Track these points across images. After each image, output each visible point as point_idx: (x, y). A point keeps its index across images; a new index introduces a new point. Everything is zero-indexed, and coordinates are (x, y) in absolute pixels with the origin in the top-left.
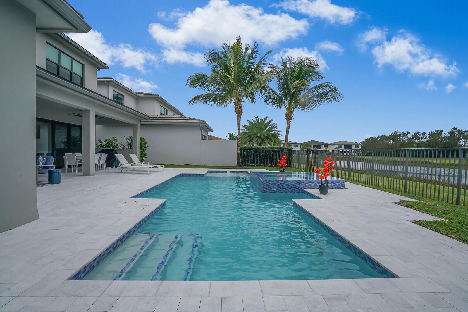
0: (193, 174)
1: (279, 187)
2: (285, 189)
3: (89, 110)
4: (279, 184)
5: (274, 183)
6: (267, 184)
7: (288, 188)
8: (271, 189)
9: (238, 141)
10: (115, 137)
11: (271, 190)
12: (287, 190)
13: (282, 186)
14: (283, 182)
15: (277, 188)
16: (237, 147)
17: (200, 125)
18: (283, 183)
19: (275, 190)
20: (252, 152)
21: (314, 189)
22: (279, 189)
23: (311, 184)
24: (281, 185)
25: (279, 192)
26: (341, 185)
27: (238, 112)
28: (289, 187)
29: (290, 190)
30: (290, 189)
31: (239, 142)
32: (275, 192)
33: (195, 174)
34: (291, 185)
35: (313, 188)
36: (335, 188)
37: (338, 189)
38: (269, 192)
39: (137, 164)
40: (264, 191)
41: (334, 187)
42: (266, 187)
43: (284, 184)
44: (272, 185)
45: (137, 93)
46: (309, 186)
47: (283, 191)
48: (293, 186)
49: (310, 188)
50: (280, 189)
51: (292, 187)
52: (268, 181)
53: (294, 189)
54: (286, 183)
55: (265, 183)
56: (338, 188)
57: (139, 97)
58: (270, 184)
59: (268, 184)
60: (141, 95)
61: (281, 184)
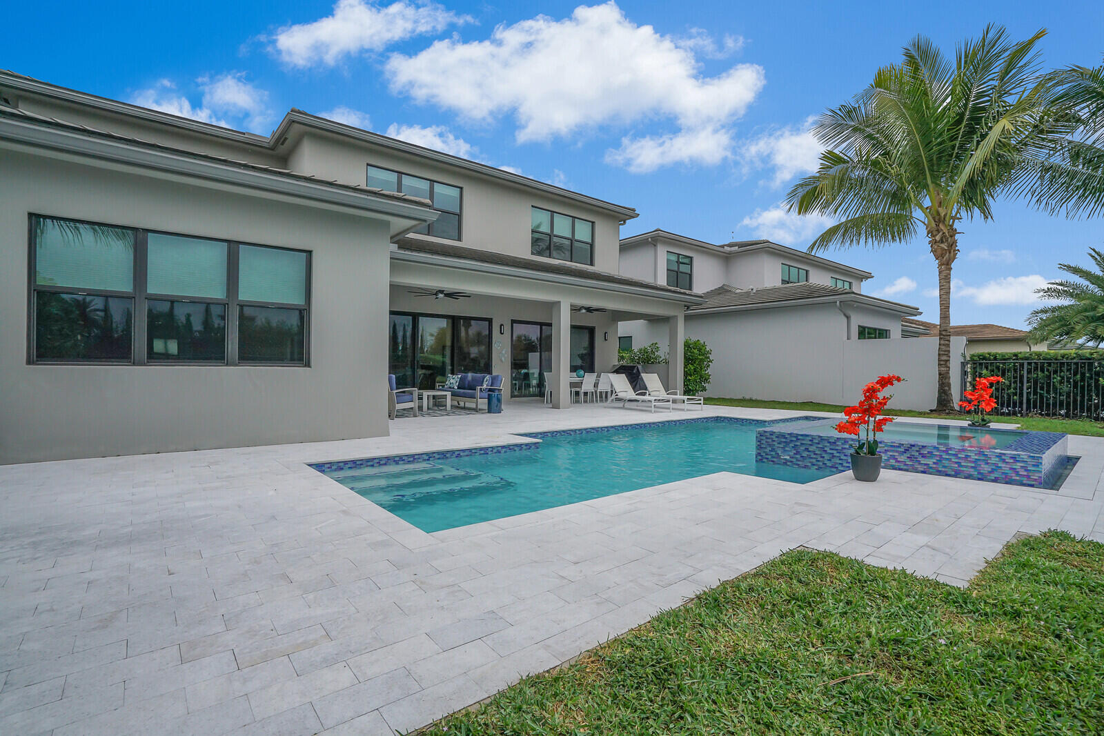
0: (743, 419)
1: (797, 453)
2: (814, 460)
3: (560, 302)
4: (799, 444)
5: (784, 440)
6: (768, 440)
7: (823, 457)
8: (778, 456)
9: (940, 338)
10: (656, 344)
11: (777, 458)
12: (819, 463)
13: (807, 449)
14: (810, 440)
15: (792, 454)
16: (939, 355)
17: (838, 303)
18: (810, 443)
19: (788, 458)
20: (1015, 371)
21: (907, 470)
22: (798, 456)
23: (897, 454)
24: (803, 448)
25: (798, 465)
26: (1023, 473)
27: (939, 252)
28: (827, 457)
29: (829, 464)
30: (828, 460)
31: (942, 342)
32: (788, 463)
33: (747, 420)
34: (831, 452)
35: (902, 467)
36: (996, 480)
37: (1007, 483)
38: (772, 461)
39: (652, 394)
40: (760, 457)
41: (992, 476)
42: (766, 448)
43: (811, 445)
44: (778, 445)
45: (723, 246)
46: (888, 460)
47: (810, 464)
48: (838, 455)
49: (891, 465)
50: (801, 459)
51: (834, 456)
52: (771, 435)
53: (841, 464)
54: (819, 443)
55: (762, 438)
56: (1009, 481)
57: (730, 253)
58: (774, 443)
59: (770, 441)
60: (733, 249)
61: (802, 444)
